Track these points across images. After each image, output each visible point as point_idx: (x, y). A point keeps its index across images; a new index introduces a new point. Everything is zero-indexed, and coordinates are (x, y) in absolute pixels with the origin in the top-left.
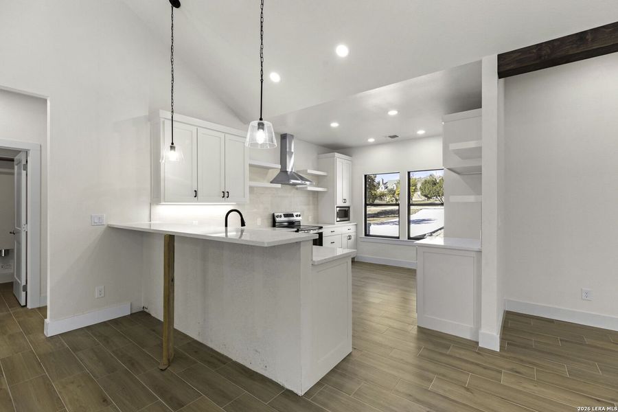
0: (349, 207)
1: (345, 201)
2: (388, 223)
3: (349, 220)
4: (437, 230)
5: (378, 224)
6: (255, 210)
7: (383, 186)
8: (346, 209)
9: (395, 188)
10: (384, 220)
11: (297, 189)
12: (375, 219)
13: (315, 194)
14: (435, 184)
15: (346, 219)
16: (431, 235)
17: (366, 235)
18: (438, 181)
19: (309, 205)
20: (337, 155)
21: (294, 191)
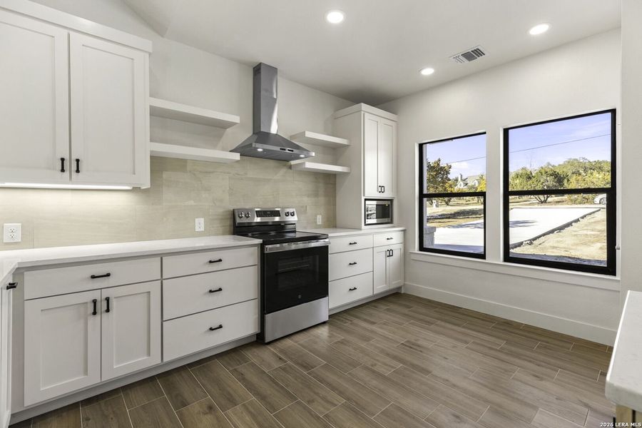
0: (391, 201)
1: (382, 189)
2: (467, 226)
3: (391, 222)
4: (540, 237)
5: (454, 227)
6: (192, 203)
7: (462, 183)
8: (387, 203)
9: (477, 185)
10: (462, 221)
11: (290, 167)
12: (450, 220)
13: (330, 178)
14: (530, 178)
15: (386, 220)
16: (531, 244)
17: (422, 248)
18: (533, 174)
19: (316, 195)
20: (364, 107)
21: (283, 171)
